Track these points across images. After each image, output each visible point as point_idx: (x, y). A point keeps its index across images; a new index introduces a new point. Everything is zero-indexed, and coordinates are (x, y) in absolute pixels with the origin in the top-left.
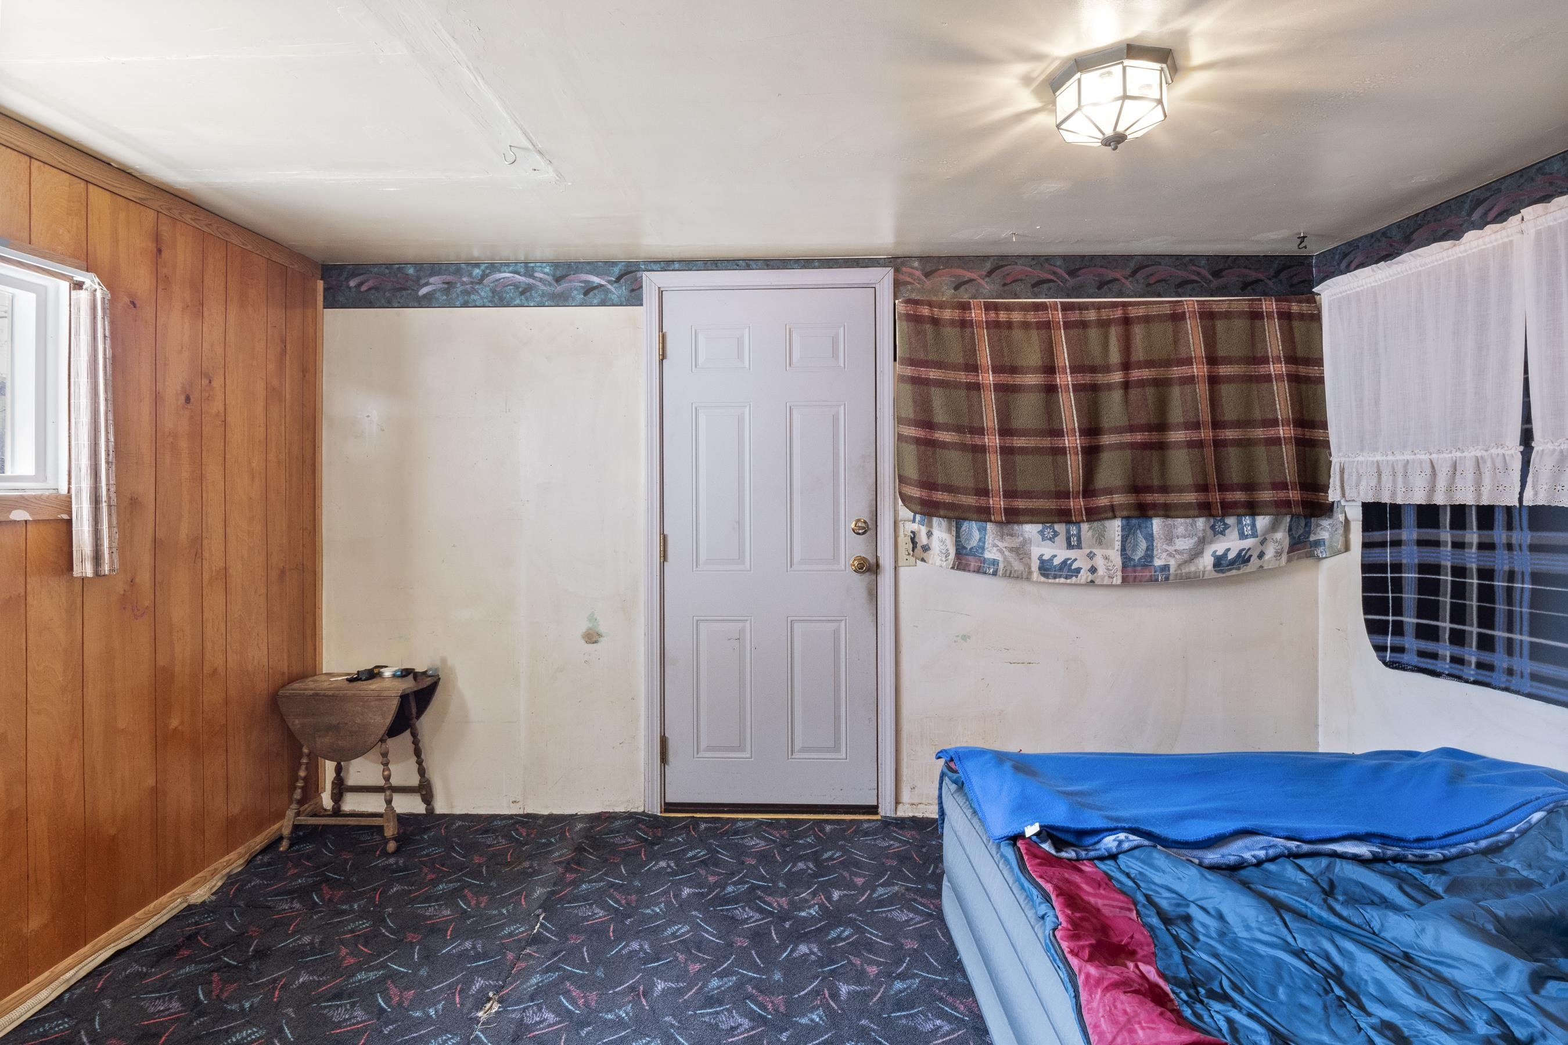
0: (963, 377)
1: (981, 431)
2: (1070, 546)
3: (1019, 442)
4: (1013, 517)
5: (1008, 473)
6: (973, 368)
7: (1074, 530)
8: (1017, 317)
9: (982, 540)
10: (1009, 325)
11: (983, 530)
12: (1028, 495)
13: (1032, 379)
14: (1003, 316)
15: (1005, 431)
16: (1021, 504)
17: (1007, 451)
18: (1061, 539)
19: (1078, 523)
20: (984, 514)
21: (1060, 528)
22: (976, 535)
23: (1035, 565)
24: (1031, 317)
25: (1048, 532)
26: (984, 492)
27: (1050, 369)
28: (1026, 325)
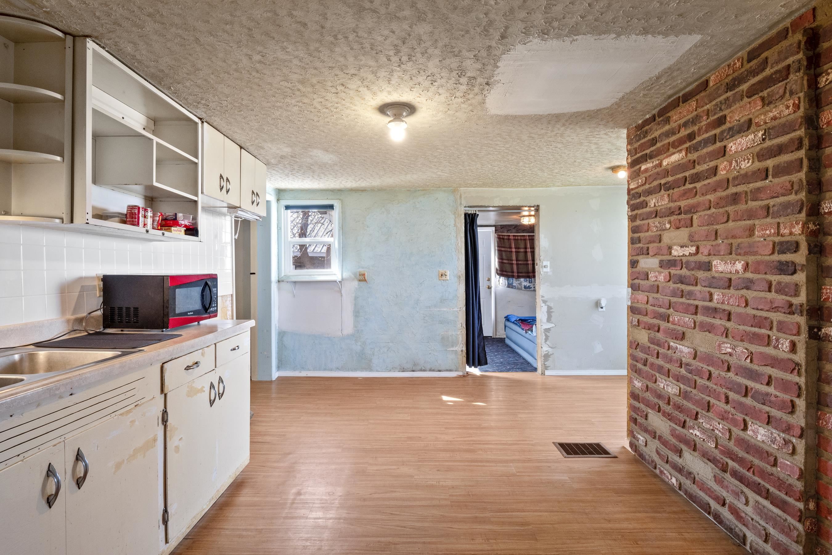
0: (509, 250)
1: (512, 260)
2: (530, 283)
3: (520, 262)
4: (519, 277)
5: (518, 269)
6: (511, 248)
7: (530, 280)
8: (519, 238)
9: (513, 282)
10: (518, 239)
11: (513, 280)
12: (521, 273)
13: (522, 250)
14: (516, 238)
15: (517, 260)
16: (520, 274)
17: (517, 264)
18: (528, 281)
19: (531, 278)
20: (513, 277)
21: (528, 279)
22: (511, 281)
23: (523, 287)
24: (522, 238)
25: (525, 280)
26: (513, 272)
27: (526, 248)
28: (521, 239)
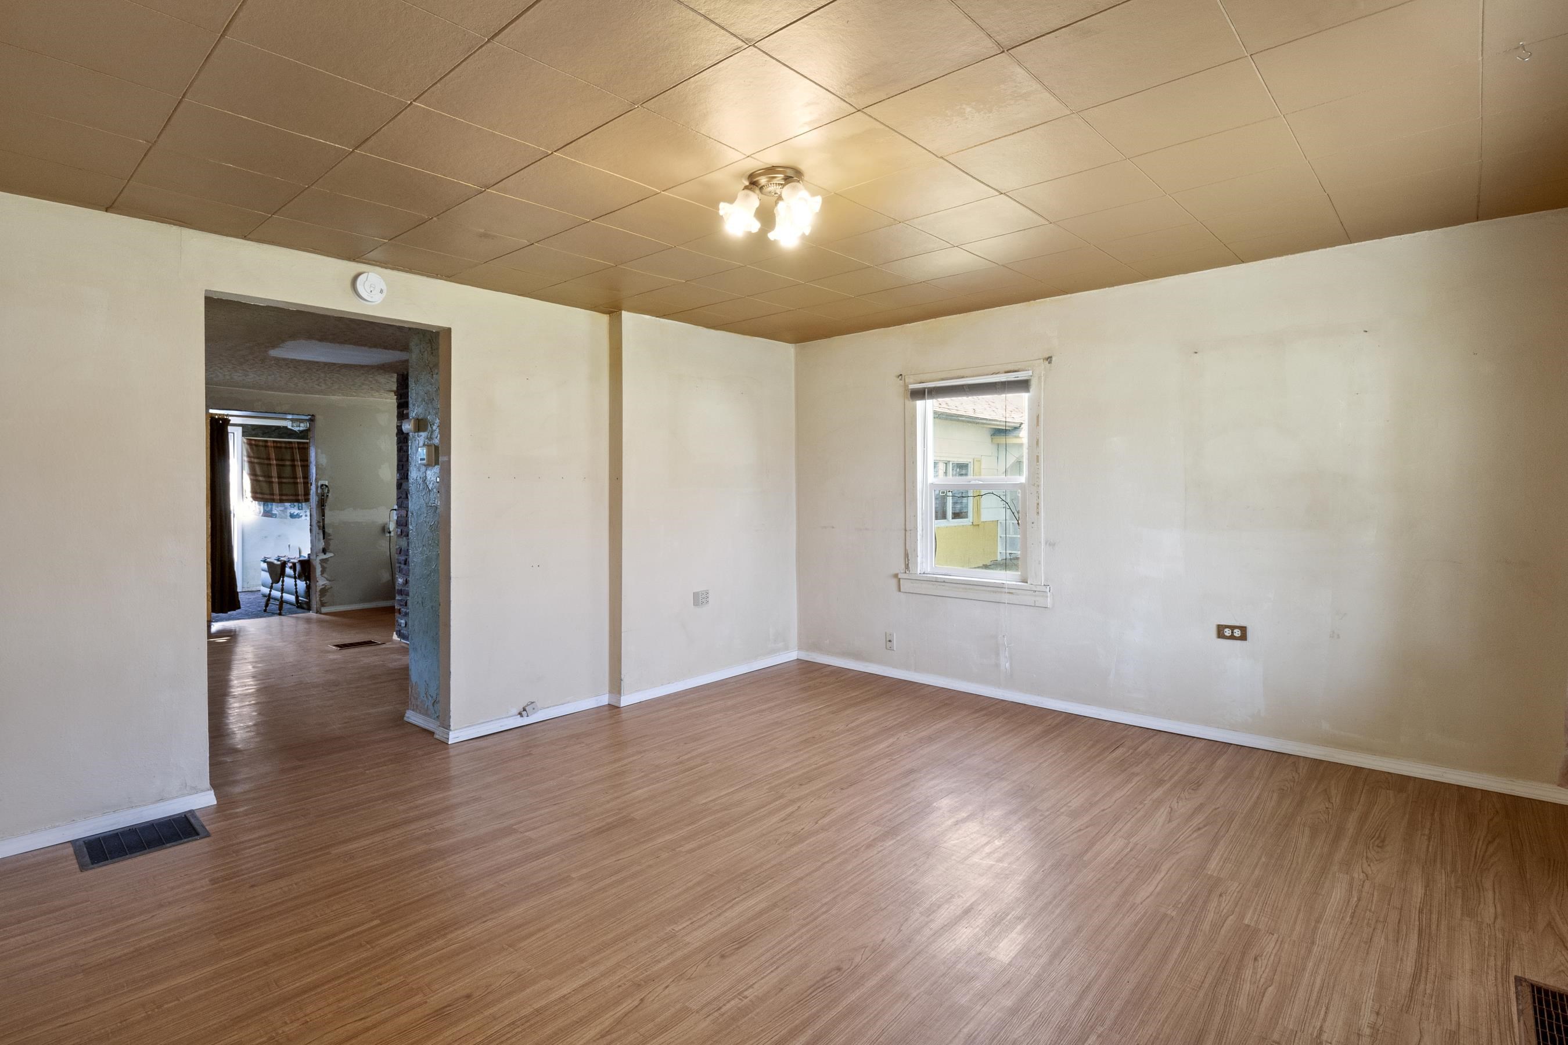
0: (266, 462)
1: (271, 477)
2: (299, 509)
3: (284, 480)
4: (281, 501)
5: (280, 489)
6: (269, 459)
7: (300, 505)
8: (283, 445)
9: (272, 508)
10: (281, 447)
11: (272, 505)
12: (287, 495)
13: (288, 463)
14: (279, 445)
15: (279, 477)
16: (284, 498)
17: (280, 483)
18: (296, 507)
19: (301, 503)
20: (273, 501)
21: (296, 504)
22: (270, 506)
23: (289, 515)
24: (288, 446)
25: (292, 506)
26: (273, 494)
27: (293, 460)
28: (286, 448)
